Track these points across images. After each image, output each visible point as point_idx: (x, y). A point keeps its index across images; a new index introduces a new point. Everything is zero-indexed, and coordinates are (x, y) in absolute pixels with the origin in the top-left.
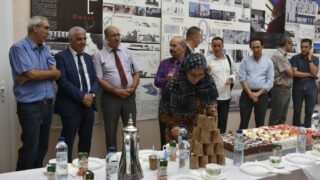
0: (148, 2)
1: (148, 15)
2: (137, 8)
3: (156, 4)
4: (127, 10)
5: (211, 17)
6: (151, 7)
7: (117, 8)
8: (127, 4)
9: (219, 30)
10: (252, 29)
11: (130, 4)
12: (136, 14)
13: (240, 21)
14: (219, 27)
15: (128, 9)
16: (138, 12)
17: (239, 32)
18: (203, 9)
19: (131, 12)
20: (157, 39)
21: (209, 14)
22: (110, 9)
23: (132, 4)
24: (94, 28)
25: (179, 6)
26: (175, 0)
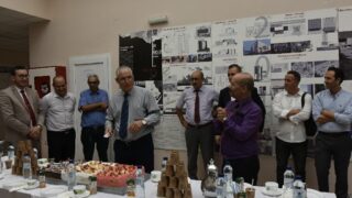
0: (200, 49)
1: (200, 60)
2: (190, 56)
3: (207, 49)
4: (182, 59)
5: (272, 52)
6: (202, 53)
7: (174, 59)
8: (180, 55)
9: (286, 65)
10: (341, 56)
11: (184, 54)
12: (190, 62)
13: (319, 49)
14: (286, 61)
16: (191, 59)
17: (317, 63)
18: (261, 45)
19: (185, 61)
20: (209, 81)
21: (270, 49)
22: (168, 61)
23: (186, 54)
24: (157, 76)
25: (231, 47)
26: (225, 43)
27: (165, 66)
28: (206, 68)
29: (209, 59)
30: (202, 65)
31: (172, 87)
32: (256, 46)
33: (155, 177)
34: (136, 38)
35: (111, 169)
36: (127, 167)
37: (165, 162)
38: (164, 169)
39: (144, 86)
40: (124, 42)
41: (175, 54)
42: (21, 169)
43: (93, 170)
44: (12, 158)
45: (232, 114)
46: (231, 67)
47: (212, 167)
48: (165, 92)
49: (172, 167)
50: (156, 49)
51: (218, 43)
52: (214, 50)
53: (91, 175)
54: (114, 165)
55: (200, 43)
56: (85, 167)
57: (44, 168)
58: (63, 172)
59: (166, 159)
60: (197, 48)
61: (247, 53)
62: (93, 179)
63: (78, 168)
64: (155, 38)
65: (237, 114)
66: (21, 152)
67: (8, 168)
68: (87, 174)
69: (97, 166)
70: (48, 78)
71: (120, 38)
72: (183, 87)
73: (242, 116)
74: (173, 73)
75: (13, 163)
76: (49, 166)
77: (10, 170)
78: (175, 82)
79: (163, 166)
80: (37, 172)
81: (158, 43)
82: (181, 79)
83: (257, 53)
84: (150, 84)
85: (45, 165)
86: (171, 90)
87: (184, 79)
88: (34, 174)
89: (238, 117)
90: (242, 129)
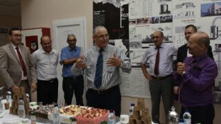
0: (162, 12)
1: (162, 22)
2: (153, 18)
3: (169, 12)
6: (164, 15)
7: (139, 21)
8: (145, 17)
11: (148, 17)
12: (153, 23)
15: (147, 20)
16: (154, 21)
18: (217, 7)
19: (149, 22)
20: (170, 39)
22: (134, 22)
23: (149, 17)
24: (124, 36)
25: (190, 9)
26: (185, 6)
27: (131, 26)
28: (167, 28)
29: (170, 20)
30: (163, 25)
31: (137, 45)
32: (213, 8)
33: (123, 120)
34: (108, 4)
35: (88, 112)
36: (101, 110)
37: (133, 108)
38: (132, 114)
39: (113, 44)
40: (97, 7)
41: (140, 17)
42: (17, 110)
43: (73, 112)
44: (10, 101)
45: (190, 68)
46: (187, 27)
47: (173, 113)
48: (130, 49)
49: (139, 112)
50: (124, 12)
51: (178, 7)
52: (174, 13)
53: (72, 116)
54: (90, 108)
55: (162, 7)
56: (67, 110)
57: (34, 110)
58: (49, 113)
59: (133, 105)
60: (159, 11)
61: (204, 14)
62: (73, 120)
63: (61, 110)
64: (122, 3)
65: (194, 68)
66: (16, 96)
67: (6, 108)
68: (68, 116)
69: (76, 109)
70: (36, 37)
71: (94, 3)
72: (147, 45)
73: (200, 69)
74: (139, 32)
75: (10, 105)
76: (38, 108)
77: (8, 111)
78: (140, 41)
79: (131, 111)
80: (29, 113)
81: (126, 7)
82: (145, 38)
83: (214, 15)
84: (119, 42)
85: (36, 107)
86: (136, 47)
87: (148, 38)
88: (26, 114)
89: (196, 71)
90: (200, 81)
